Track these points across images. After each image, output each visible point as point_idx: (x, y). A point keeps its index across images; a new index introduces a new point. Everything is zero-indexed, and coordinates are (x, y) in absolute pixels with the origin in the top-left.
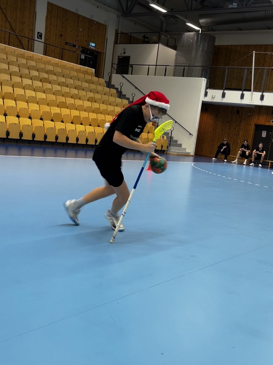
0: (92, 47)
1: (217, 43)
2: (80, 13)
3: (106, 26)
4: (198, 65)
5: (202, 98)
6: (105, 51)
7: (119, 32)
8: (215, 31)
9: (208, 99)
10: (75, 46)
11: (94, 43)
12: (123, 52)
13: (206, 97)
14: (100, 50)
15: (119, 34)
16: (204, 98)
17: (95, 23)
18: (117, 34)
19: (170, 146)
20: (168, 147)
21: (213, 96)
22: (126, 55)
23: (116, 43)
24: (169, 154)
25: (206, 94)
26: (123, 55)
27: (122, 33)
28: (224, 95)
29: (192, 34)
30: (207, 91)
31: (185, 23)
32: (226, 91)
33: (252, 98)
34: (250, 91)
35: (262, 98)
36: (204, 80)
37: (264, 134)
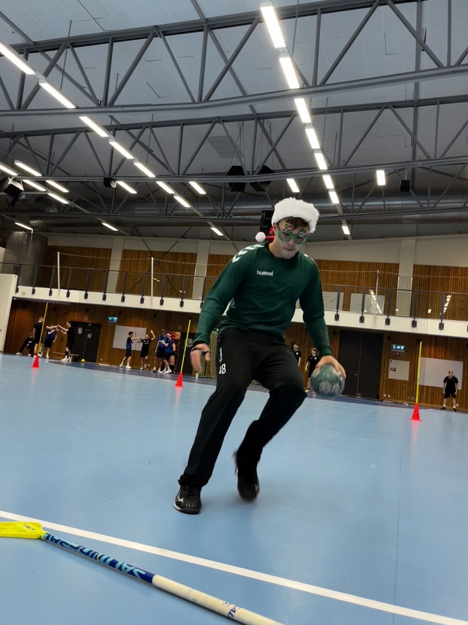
1: (50, 244)
4: (28, 263)
5: (12, 294)
8: (50, 232)
9: (19, 295)
13: (17, 294)
16: (15, 294)
21: (24, 293)
25: (17, 290)
28: (33, 292)
29: (21, 233)
30: (19, 287)
31: (14, 222)
32: (35, 288)
33: (59, 295)
34: (57, 288)
35: (68, 295)
36: (13, 277)
37: (80, 331)
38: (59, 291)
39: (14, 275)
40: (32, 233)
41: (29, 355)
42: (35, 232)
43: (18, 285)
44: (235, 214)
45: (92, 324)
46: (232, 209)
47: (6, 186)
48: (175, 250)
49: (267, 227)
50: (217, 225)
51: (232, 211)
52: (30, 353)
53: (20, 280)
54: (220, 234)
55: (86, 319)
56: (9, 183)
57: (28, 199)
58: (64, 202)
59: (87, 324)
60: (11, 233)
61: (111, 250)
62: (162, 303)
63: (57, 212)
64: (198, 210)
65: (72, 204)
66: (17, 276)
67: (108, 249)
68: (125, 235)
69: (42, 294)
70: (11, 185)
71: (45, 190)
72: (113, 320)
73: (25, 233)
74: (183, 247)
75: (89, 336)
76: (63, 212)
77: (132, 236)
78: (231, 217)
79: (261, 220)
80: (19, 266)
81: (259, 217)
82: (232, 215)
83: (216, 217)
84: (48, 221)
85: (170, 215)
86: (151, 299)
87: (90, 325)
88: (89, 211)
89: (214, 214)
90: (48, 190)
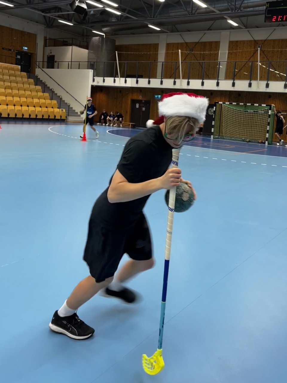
0: (25, 50)
2: (13, 27)
3: (36, 35)
5: (91, 83)
6: (36, 53)
7: (48, 38)
9: (95, 84)
10: (10, 50)
11: (26, 47)
12: (50, 52)
14: (31, 52)
15: (48, 40)
16: (93, 83)
17: (26, 33)
18: (45, 40)
19: (68, 116)
20: (66, 117)
21: (98, 82)
22: (52, 54)
23: (45, 45)
24: (68, 122)
25: (94, 80)
26: (50, 54)
27: (50, 39)
28: (104, 81)
29: (97, 38)
30: (95, 78)
31: (91, 31)
32: (105, 78)
33: (120, 82)
34: (118, 77)
35: (126, 82)
36: (90, 72)
37: (137, 106)
38: (120, 79)
39: (90, 70)
40: (104, 37)
41: (104, 124)
42: (106, 36)
43: (94, 76)
44: (245, 8)
45: (145, 101)
46: (242, 3)
47: (75, 7)
48: (204, 40)
49: (270, 15)
50: (232, 18)
51: (243, 5)
52: (104, 123)
53: (95, 73)
54: (235, 24)
55: (141, 97)
56: (76, 5)
57: (95, 13)
58: (118, 13)
59: (141, 101)
60: (91, 39)
61: (158, 44)
62: (188, 83)
63: (116, 20)
64: (214, 8)
65: (124, 14)
66: (92, 70)
67: (156, 44)
68: (167, 32)
69: (109, 82)
70: (78, 6)
71: (103, 6)
72: (158, 97)
73: (100, 38)
74: (210, 37)
75: (144, 109)
76: (120, 20)
77: (172, 32)
78: (241, 11)
79: (266, 10)
80: (93, 63)
81: (265, 7)
82: (242, 9)
83: (230, 12)
84: (113, 28)
85: (194, 14)
86: (181, 81)
87: (143, 101)
88: (136, 17)
89: (228, 10)
90: (105, 6)
